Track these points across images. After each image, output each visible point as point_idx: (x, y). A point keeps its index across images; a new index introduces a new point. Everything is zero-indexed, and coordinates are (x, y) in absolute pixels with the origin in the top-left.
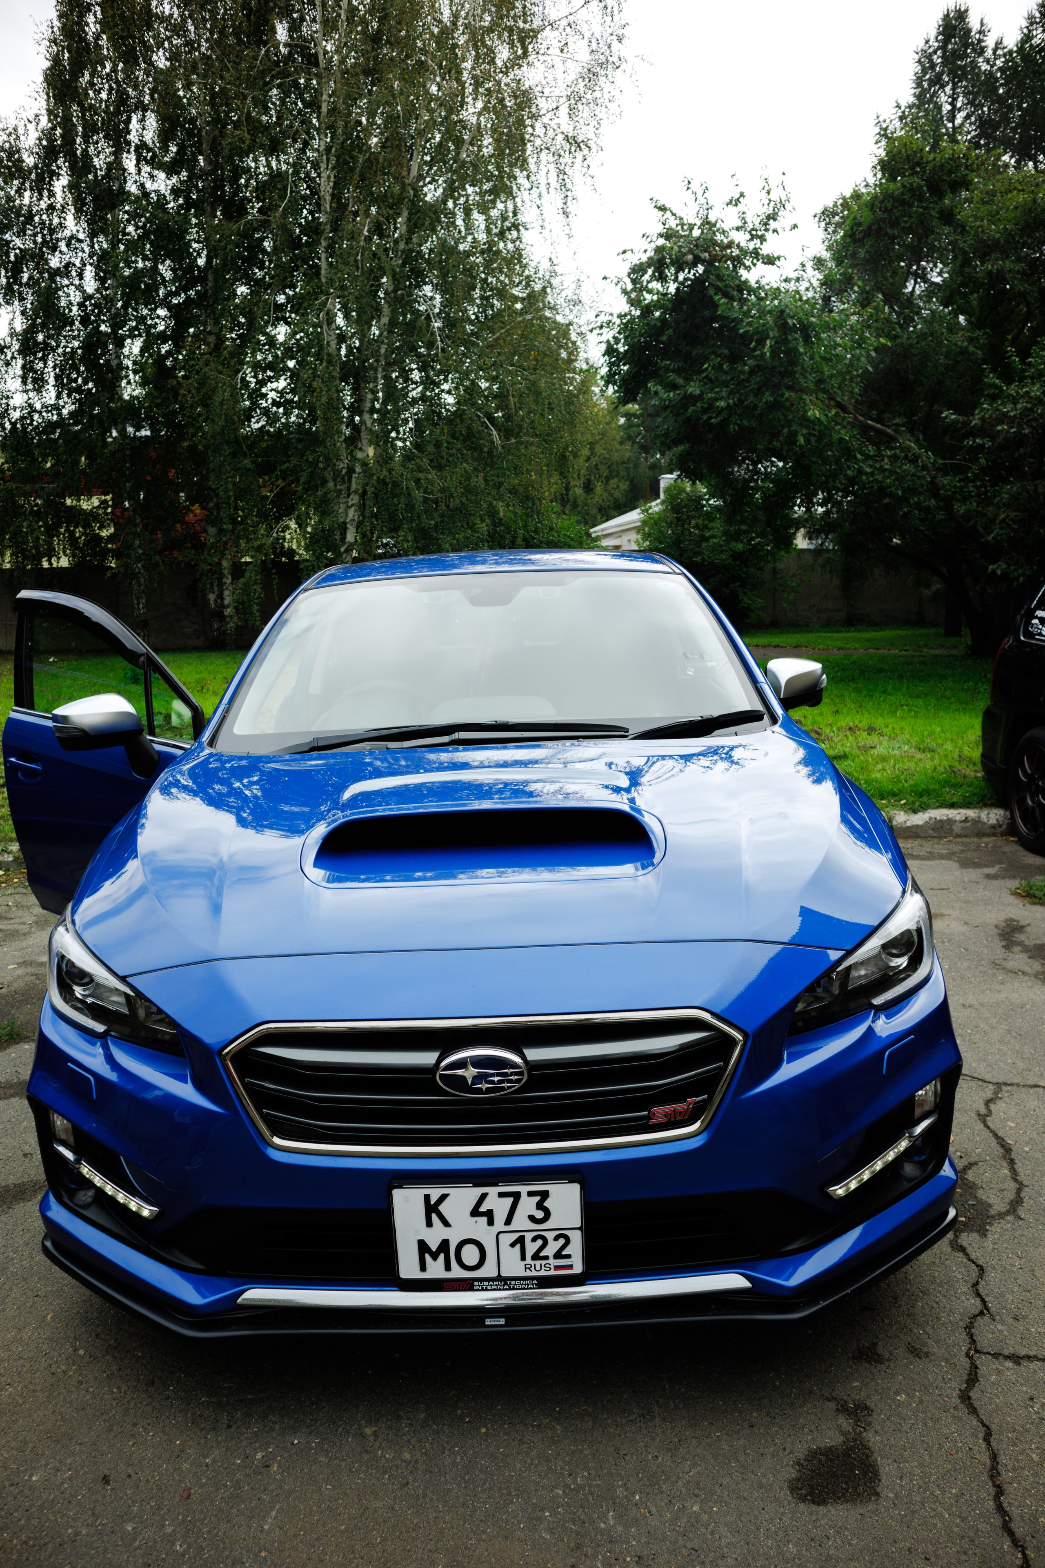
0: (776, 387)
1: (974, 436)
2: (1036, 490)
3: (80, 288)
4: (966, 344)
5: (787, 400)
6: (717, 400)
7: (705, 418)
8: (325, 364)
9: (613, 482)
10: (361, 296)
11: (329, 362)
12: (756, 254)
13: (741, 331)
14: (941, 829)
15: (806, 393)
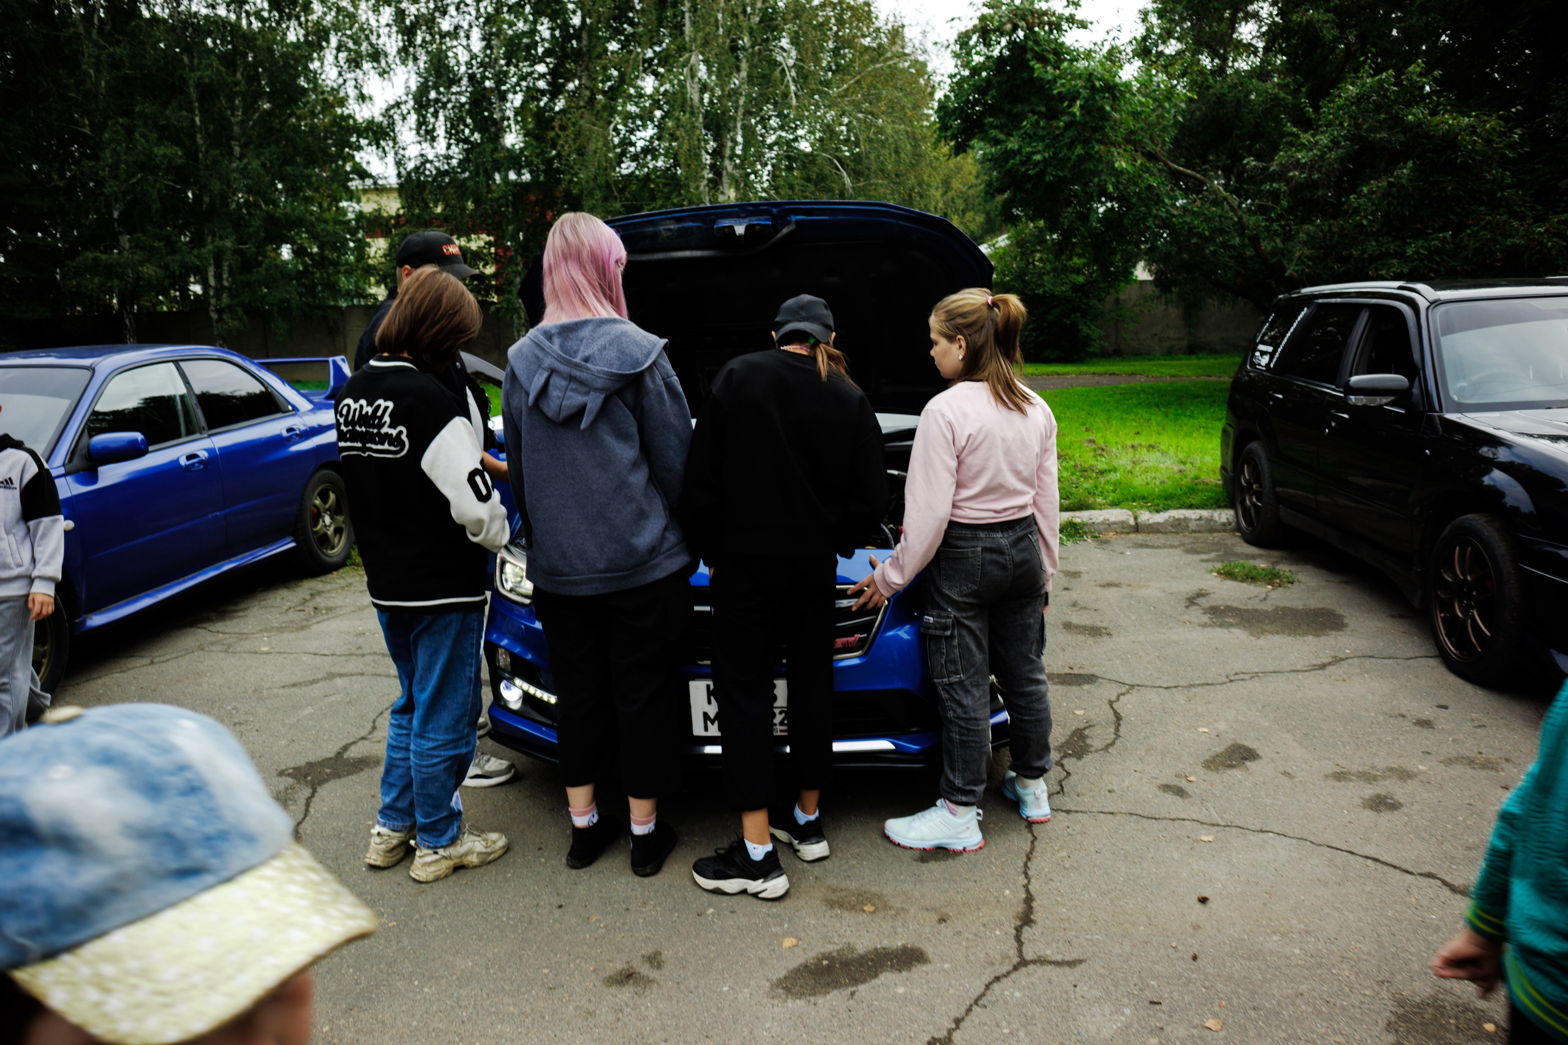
0: (1086, 142)
1: (1272, 181)
2: (1330, 229)
3: (468, 48)
4: (1276, 90)
5: (1097, 152)
6: (1034, 153)
7: (1023, 169)
8: (687, 116)
9: (969, 215)
10: (721, 54)
11: (692, 113)
12: (1071, 19)
13: (1055, 92)
14: (1179, 526)
15: (1114, 146)
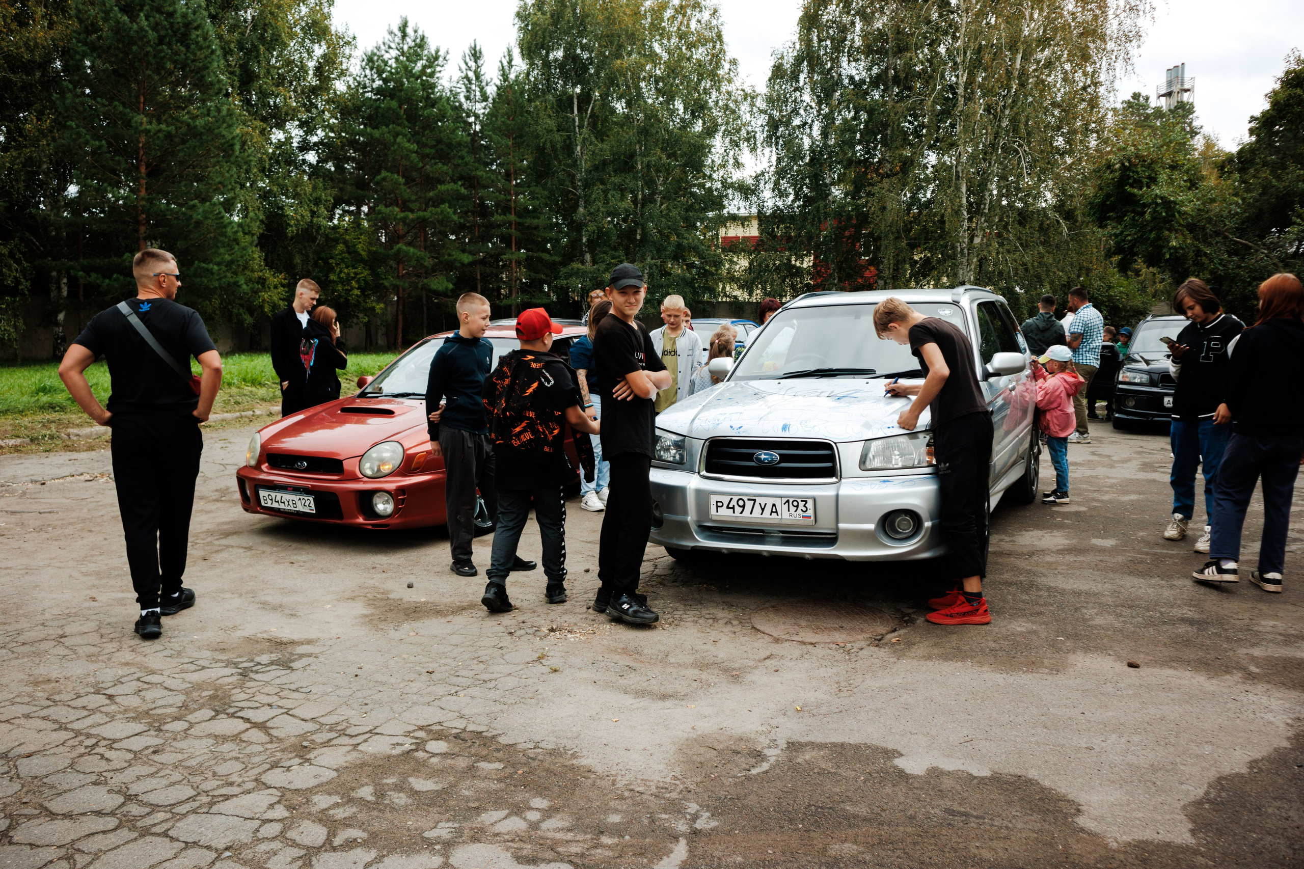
15: (1176, 231)
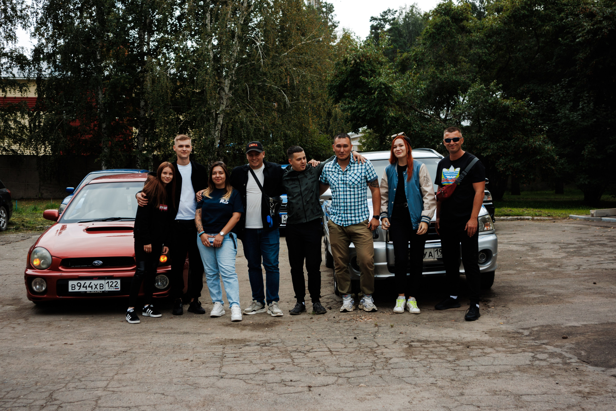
6: (362, 108)
7: (358, 114)
13: (369, 86)
15: (391, 107)
